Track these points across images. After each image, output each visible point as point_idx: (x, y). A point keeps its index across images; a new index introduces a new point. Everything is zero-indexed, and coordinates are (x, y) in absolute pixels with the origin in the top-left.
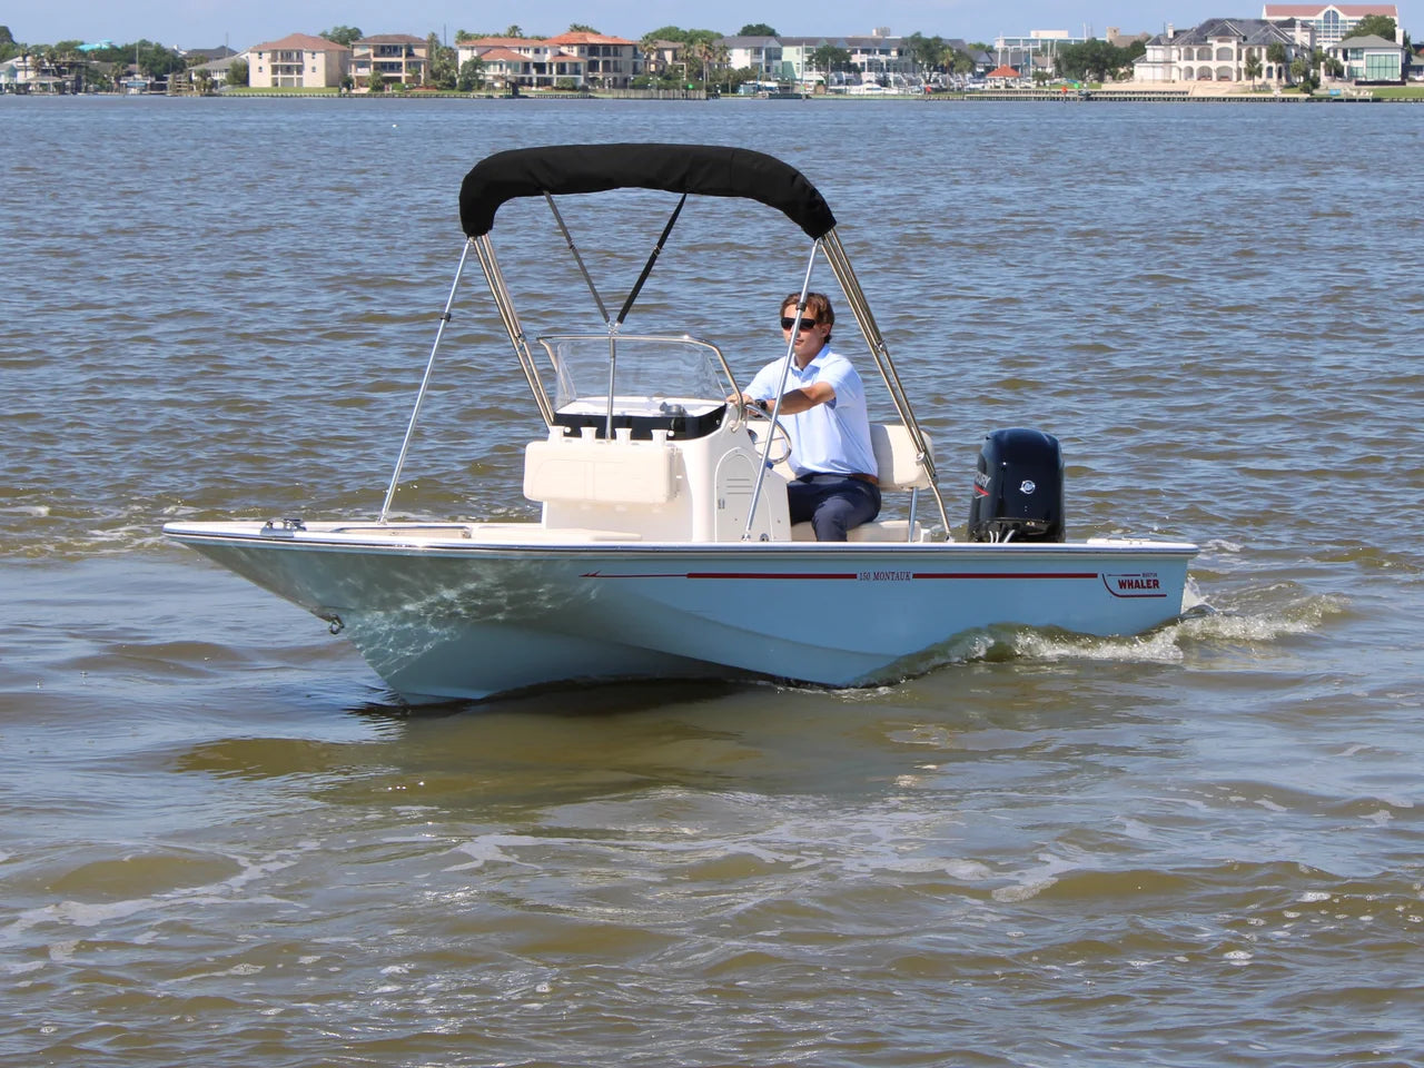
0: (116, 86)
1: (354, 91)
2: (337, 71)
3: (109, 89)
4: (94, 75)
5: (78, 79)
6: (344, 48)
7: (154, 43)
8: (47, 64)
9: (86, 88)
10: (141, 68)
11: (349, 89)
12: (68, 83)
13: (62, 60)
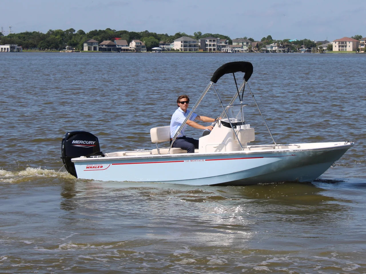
0: (298, 51)
1: (360, 52)
2: (355, 47)
3: (296, 52)
4: (292, 48)
5: (289, 49)
6: (357, 41)
7: (308, 39)
8: (281, 45)
9: (291, 51)
10: (305, 46)
11: (359, 51)
12: (286, 50)
13: (284, 44)
